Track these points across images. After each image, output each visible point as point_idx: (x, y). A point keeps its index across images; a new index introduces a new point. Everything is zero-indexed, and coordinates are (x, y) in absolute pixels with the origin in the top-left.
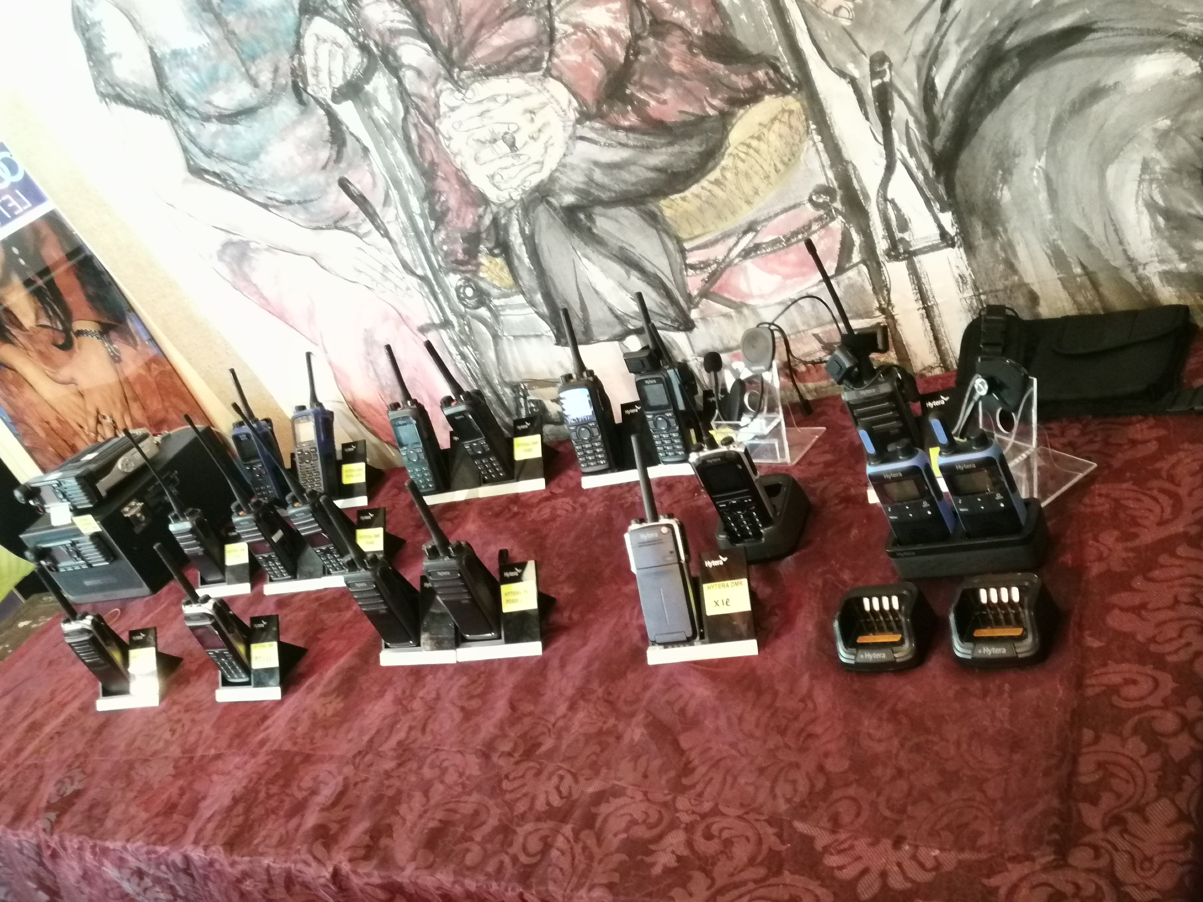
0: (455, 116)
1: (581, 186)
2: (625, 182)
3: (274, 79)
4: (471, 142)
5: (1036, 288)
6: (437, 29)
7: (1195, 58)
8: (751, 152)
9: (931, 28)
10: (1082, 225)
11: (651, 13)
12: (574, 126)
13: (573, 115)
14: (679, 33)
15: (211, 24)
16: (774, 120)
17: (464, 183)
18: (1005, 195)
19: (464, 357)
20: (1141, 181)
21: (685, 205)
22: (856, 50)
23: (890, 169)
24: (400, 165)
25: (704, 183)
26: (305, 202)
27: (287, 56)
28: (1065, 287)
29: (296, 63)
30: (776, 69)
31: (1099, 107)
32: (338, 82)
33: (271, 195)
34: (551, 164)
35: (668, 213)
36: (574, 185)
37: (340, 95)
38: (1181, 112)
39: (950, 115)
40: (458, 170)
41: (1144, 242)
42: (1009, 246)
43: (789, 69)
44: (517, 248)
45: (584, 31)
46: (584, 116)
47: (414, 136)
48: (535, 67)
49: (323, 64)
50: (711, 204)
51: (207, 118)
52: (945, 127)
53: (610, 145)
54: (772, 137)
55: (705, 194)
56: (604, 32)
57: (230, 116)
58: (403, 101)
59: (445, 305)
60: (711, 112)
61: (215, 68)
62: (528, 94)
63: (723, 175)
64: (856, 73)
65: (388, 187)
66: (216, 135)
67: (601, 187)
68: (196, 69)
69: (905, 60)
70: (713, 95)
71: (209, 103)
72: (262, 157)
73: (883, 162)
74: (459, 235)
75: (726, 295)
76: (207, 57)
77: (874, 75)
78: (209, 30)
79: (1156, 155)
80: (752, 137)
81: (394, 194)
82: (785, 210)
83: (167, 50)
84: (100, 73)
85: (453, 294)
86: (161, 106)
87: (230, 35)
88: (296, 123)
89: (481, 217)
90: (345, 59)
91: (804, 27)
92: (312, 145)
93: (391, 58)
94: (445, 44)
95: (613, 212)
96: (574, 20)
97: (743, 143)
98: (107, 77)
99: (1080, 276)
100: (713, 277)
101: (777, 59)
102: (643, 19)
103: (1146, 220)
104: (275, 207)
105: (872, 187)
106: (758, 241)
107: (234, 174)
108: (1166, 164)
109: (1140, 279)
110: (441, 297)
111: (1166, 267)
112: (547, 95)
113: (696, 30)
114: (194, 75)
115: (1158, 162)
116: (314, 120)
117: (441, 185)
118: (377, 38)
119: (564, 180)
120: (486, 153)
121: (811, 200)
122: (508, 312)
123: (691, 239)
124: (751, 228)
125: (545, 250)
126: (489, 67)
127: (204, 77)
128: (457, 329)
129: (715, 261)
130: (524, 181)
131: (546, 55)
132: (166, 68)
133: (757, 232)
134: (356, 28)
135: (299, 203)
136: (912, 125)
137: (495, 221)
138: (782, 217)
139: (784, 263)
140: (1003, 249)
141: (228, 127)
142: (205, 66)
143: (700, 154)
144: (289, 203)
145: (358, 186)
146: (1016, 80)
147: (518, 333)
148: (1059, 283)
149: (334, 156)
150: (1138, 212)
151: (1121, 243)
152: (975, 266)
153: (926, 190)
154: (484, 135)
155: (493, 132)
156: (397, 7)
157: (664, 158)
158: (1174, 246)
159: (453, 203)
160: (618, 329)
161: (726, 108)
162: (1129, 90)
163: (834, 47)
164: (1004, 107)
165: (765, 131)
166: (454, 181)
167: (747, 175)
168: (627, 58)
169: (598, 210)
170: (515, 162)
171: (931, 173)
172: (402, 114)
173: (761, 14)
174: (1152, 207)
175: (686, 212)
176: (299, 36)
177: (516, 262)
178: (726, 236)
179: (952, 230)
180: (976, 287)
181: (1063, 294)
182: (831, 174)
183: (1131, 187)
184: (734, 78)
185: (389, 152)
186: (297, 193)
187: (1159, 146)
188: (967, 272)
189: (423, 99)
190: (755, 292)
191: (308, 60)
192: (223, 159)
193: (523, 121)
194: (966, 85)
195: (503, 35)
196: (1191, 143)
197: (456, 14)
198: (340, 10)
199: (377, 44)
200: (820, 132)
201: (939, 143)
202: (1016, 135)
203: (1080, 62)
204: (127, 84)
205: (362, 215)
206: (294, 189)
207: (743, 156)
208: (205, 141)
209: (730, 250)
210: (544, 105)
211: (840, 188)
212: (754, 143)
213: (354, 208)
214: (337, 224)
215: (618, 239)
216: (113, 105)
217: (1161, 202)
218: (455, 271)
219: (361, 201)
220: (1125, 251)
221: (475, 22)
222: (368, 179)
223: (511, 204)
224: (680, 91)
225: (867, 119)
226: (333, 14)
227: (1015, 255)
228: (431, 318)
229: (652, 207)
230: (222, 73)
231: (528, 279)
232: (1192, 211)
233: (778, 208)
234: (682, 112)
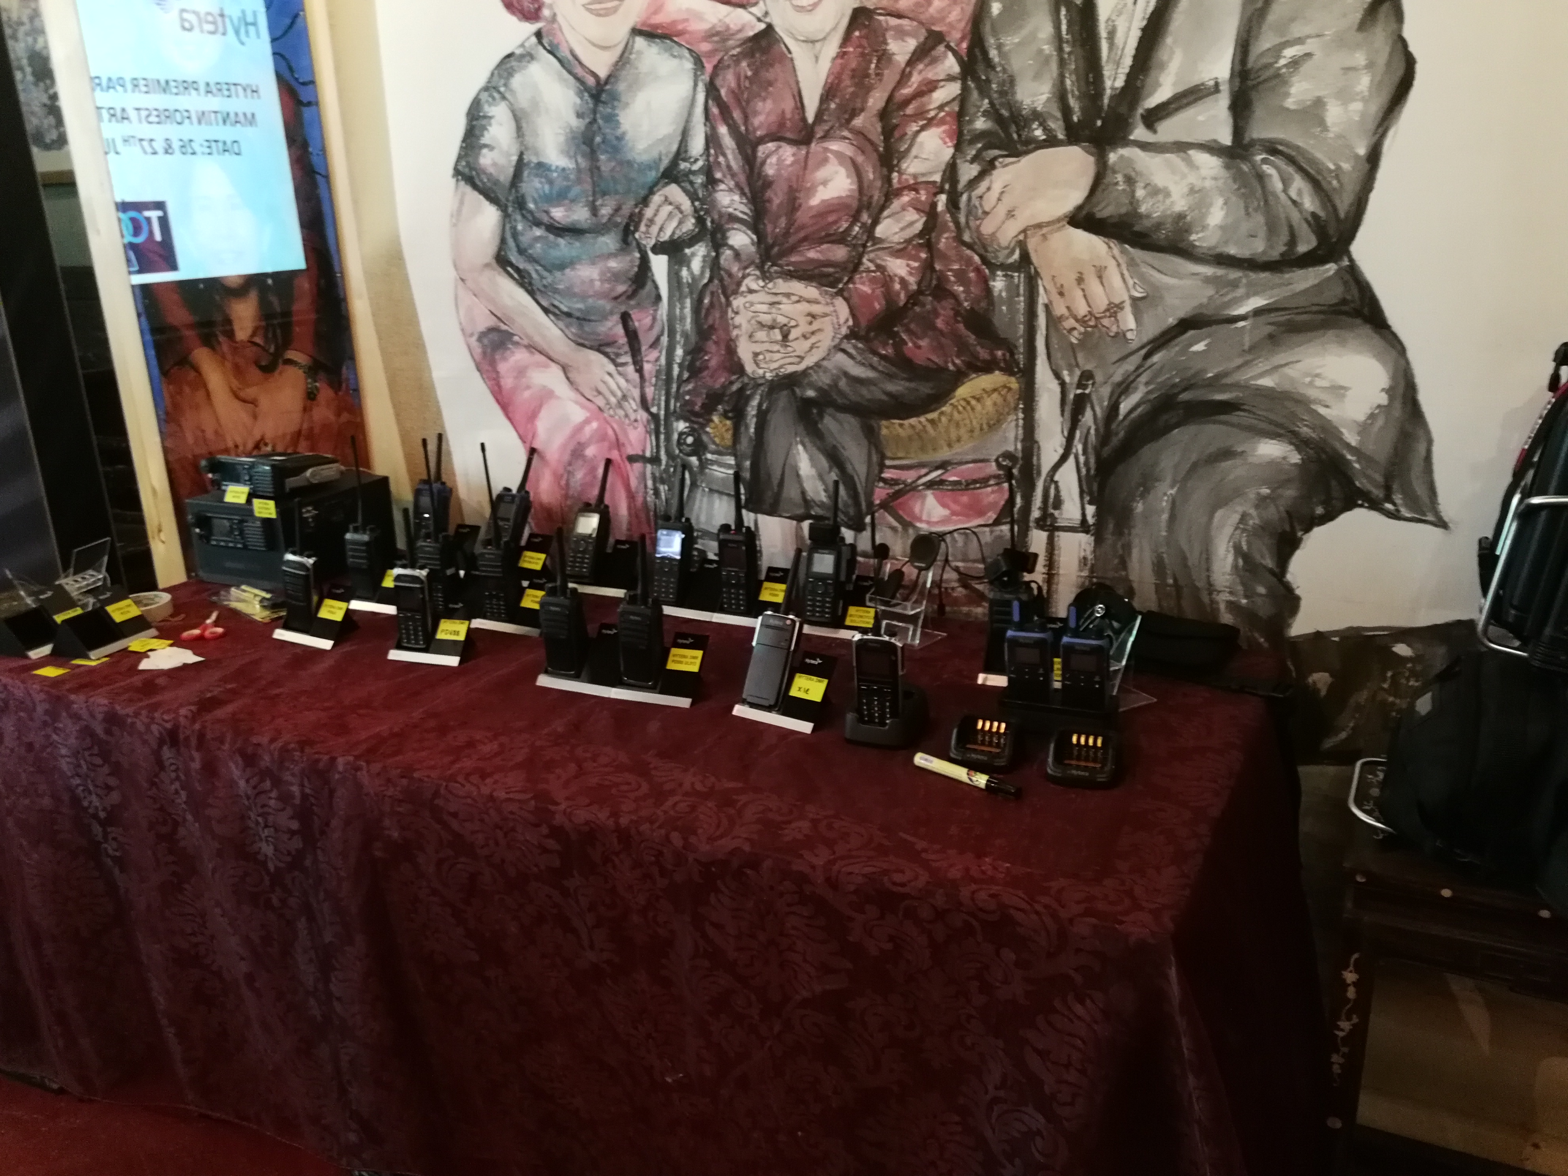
0: (750, 297)
1: (826, 387)
2: (862, 396)
3: (612, 215)
4: (753, 322)
5: (1135, 585)
6: (769, 228)
7: (1300, 453)
8: (968, 408)
9: (1131, 368)
10: (1185, 547)
11: (939, 279)
12: (842, 339)
13: (844, 331)
14: (952, 301)
15: (583, 156)
16: (995, 390)
17: (731, 350)
18: (1139, 507)
19: (656, 493)
20: (1236, 528)
21: (900, 430)
22: (1074, 363)
23: (1063, 459)
24: (682, 319)
25: (922, 419)
26: (584, 320)
27: (632, 203)
28: (1157, 592)
29: (637, 210)
30: (1012, 354)
31: (1226, 464)
32: (665, 236)
33: (556, 303)
34: (809, 361)
35: (884, 431)
36: (820, 384)
37: (659, 248)
38: (1278, 488)
39: (1122, 434)
40: (731, 340)
41: (1224, 574)
42: (1128, 547)
43: (1021, 358)
44: (749, 417)
45: (883, 273)
46: (852, 335)
47: (706, 301)
48: (832, 285)
49: (659, 220)
50: (920, 437)
51: (538, 223)
52: (1115, 441)
53: (863, 364)
54: (989, 402)
55: (919, 427)
56: (897, 279)
57: (558, 228)
58: (712, 271)
59: (662, 444)
60: (951, 367)
61: (568, 189)
62: (816, 302)
63: (940, 419)
64: (1067, 379)
65: (662, 334)
66: (537, 239)
67: (840, 393)
68: (551, 182)
69: (1105, 383)
70: (958, 357)
71: (547, 212)
72: (567, 271)
73: (1061, 451)
74: (704, 391)
75: (901, 513)
76: (566, 178)
77: (1080, 385)
78: (580, 160)
79: (1253, 512)
80: (974, 397)
81: (665, 339)
82: (974, 461)
83: (535, 160)
84: (466, 155)
85: (675, 436)
86: (503, 200)
87: (594, 169)
88: (611, 255)
89: (732, 383)
90: (680, 223)
91: (1044, 332)
92: (616, 277)
93: (719, 236)
94: (770, 241)
95: (841, 416)
96: (879, 262)
97: (965, 400)
98: (471, 159)
99: (1170, 586)
100: (897, 495)
101: (1016, 347)
102: (931, 280)
103: (1230, 558)
104: (555, 315)
105: (1045, 469)
106: (944, 477)
107: (534, 275)
108: (1257, 521)
109: (1213, 602)
110: (662, 437)
111: (1232, 598)
112: (832, 309)
113: (966, 304)
114: (547, 188)
115: (1252, 518)
116: (628, 258)
117: (711, 346)
118: (716, 217)
119: (814, 377)
120: (761, 335)
121: (997, 461)
122: (715, 467)
123: (893, 459)
124: (943, 465)
125: (772, 427)
126: (795, 271)
127: (554, 192)
128: (663, 467)
129: (904, 482)
130: (781, 367)
131: (846, 279)
132: (526, 173)
133: (947, 471)
134: (702, 204)
135: (578, 318)
136: (1092, 431)
137: (742, 390)
138: (971, 465)
139: (955, 501)
140: (1123, 546)
141: (551, 237)
142: (560, 183)
143: (929, 395)
144: (569, 315)
145: (637, 324)
146: (1177, 425)
147: (715, 487)
148: (1153, 587)
149: (630, 293)
150: (1228, 551)
151: (1208, 570)
152: (1098, 553)
153: (1084, 483)
154: (766, 319)
155: (774, 320)
156: (745, 201)
157: (900, 388)
158: (1243, 584)
159: (713, 363)
160: (800, 511)
161: (964, 368)
162: (1251, 459)
163: (1059, 355)
164: (1162, 441)
165: (985, 396)
166: (723, 347)
167: (958, 425)
168: (905, 304)
169: (830, 410)
170: (782, 350)
171: (1092, 472)
172: (705, 281)
173: (1018, 310)
174: (1237, 549)
175: (898, 435)
176: (651, 191)
177: (743, 429)
178: (921, 465)
179: (1091, 520)
180: (1092, 570)
181: (1154, 597)
182: (1019, 446)
183: (1228, 530)
184: (978, 348)
185: (678, 305)
186: (579, 310)
187: (1257, 507)
188: (1090, 556)
189: (730, 275)
190: (924, 518)
191: (649, 212)
192: (533, 260)
193: (803, 321)
194: (1140, 416)
195: (820, 252)
196: (1279, 512)
197: (791, 223)
198: (696, 186)
199: (713, 222)
200: (1024, 411)
201: (1106, 451)
202: (1162, 465)
203: (1223, 428)
204: (485, 173)
205: (626, 348)
206: (580, 306)
207: (960, 408)
208: (525, 240)
209: (920, 477)
210: (825, 315)
211: (1022, 458)
212: (973, 402)
213: (623, 340)
214: (602, 347)
215: (835, 439)
216: (462, 183)
217: (1245, 547)
218: (686, 420)
219: (632, 336)
220: (1209, 577)
221: (802, 234)
222: (648, 321)
223: (761, 381)
224: (935, 344)
225: (1062, 415)
226: (689, 187)
227: (1130, 554)
228: (644, 451)
229: (873, 423)
230: (572, 194)
231: (745, 445)
232: (1263, 562)
233: (970, 457)
234: (929, 359)
